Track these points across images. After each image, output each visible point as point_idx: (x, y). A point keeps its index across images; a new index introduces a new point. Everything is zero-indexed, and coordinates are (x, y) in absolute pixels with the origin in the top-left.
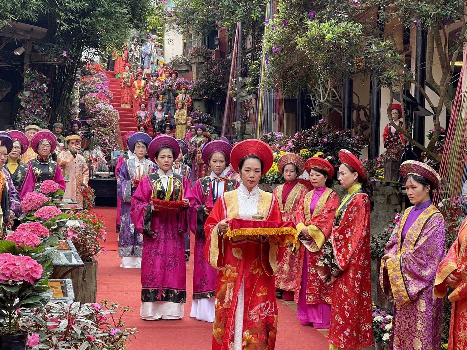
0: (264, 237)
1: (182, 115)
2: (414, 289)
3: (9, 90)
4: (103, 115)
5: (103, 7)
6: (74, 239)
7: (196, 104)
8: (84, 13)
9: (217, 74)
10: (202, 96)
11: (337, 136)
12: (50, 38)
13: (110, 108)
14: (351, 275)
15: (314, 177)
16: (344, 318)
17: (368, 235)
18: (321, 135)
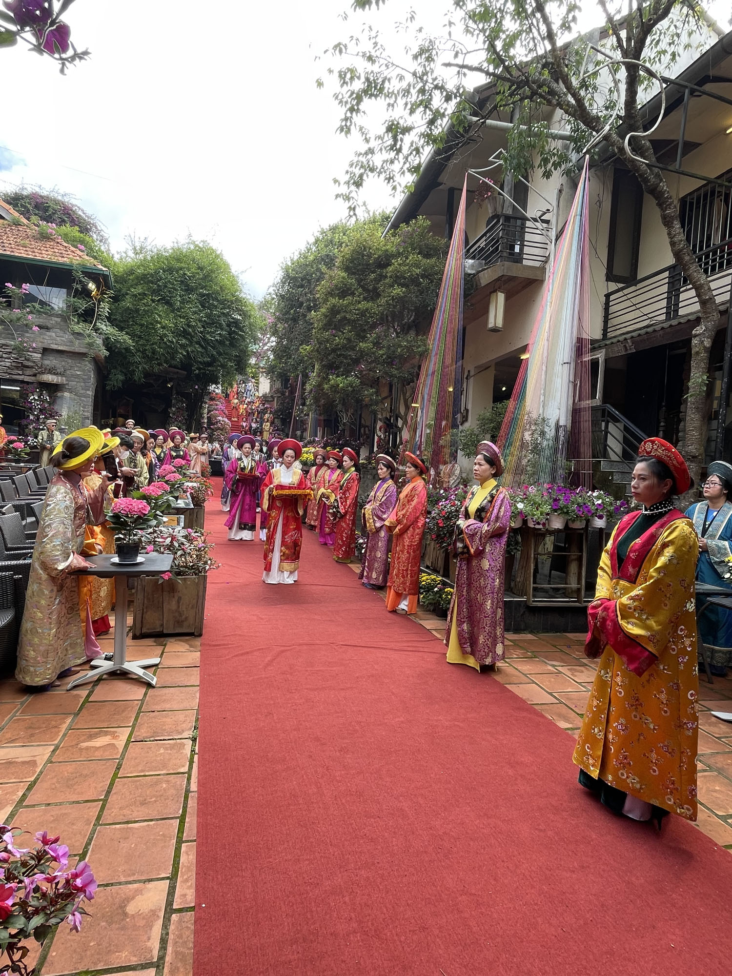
0: (295, 495)
1: (267, 426)
2: (378, 525)
3: (164, 406)
4: (221, 424)
5: (220, 361)
6: (191, 493)
8: (209, 364)
9: (288, 403)
12: (188, 377)
14: (348, 517)
15: (332, 463)
16: (342, 541)
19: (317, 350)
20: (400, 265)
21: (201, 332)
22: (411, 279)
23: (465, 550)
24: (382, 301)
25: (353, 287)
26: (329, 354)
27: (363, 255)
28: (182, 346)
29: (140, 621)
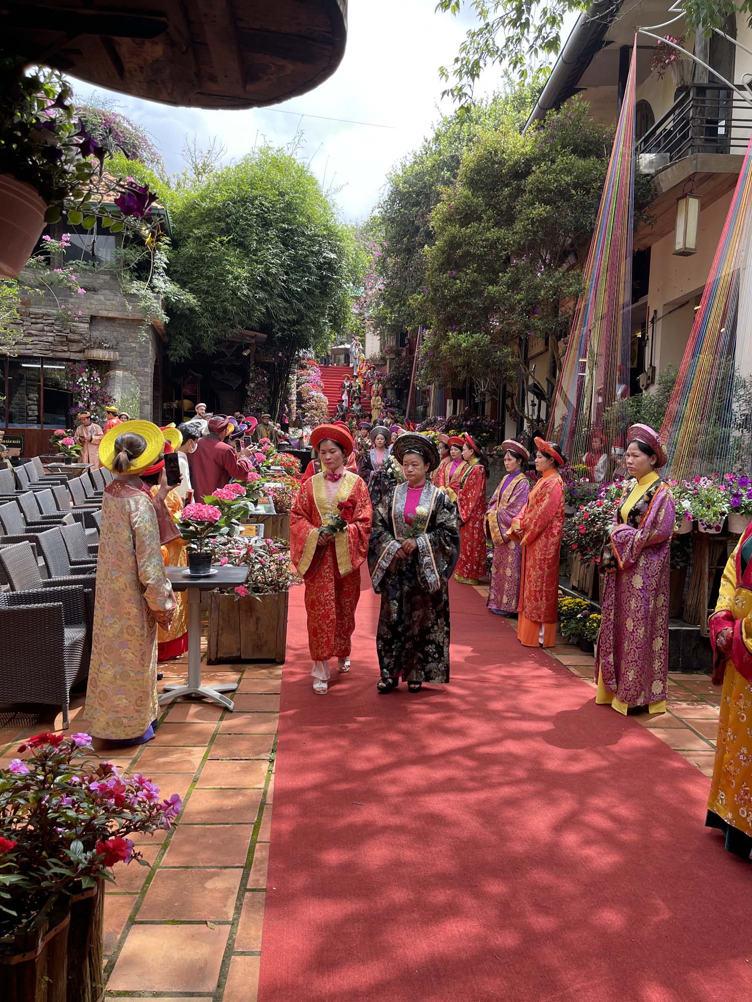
1: (378, 401)
3: (240, 382)
4: (315, 401)
5: (310, 317)
6: (274, 497)
7: (389, 392)
8: (295, 323)
9: (405, 367)
10: (393, 385)
11: (478, 420)
12: (270, 341)
13: (321, 395)
14: (471, 525)
15: (453, 451)
17: (484, 496)
18: (466, 420)
19: (433, 301)
20: (543, 173)
21: (284, 282)
22: (559, 191)
23: (613, 563)
24: (518, 226)
25: (481, 209)
26: (447, 305)
27: (494, 163)
28: (260, 301)
29: (215, 644)
